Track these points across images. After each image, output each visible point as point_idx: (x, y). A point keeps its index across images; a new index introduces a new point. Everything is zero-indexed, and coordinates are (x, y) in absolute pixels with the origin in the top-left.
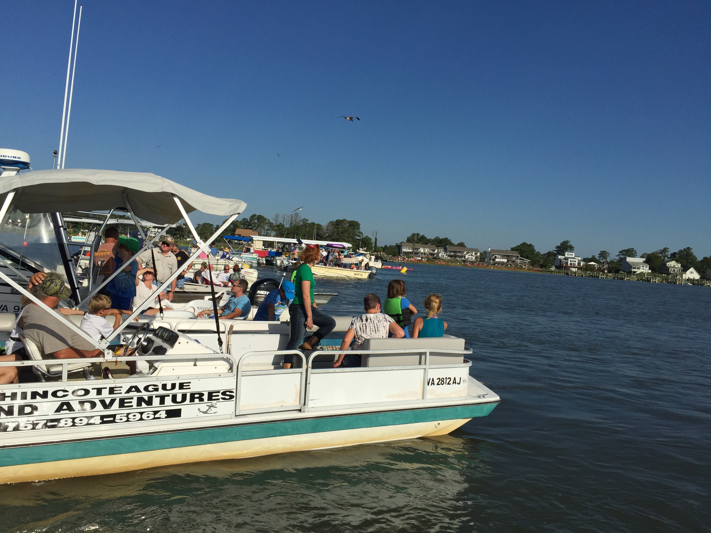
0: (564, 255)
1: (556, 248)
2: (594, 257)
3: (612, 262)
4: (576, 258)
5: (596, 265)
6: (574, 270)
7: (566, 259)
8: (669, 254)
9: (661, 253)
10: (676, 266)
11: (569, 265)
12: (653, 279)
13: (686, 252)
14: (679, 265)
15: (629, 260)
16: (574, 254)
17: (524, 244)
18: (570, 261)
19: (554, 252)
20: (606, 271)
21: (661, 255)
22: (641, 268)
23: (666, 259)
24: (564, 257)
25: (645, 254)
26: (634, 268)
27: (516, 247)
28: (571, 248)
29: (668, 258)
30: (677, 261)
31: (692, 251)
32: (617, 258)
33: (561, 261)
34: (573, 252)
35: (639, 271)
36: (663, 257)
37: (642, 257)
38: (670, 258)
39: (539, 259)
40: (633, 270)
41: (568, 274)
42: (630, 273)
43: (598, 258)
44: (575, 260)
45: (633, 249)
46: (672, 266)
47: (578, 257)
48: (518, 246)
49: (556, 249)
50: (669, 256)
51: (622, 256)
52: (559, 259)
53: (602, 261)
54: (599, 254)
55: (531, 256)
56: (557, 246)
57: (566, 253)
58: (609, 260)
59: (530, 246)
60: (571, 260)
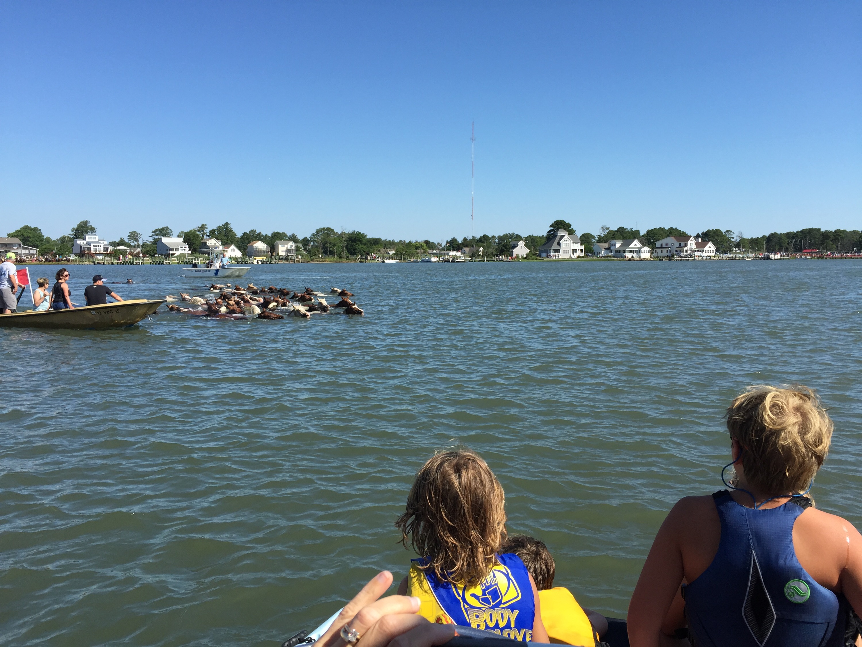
0: (85, 239)
1: (72, 231)
2: (122, 239)
3: (144, 245)
4: (100, 242)
5: (127, 249)
6: (100, 257)
7: (89, 244)
8: (207, 231)
9: (199, 231)
10: (217, 244)
11: (93, 252)
12: (195, 260)
13: (225, 228)
14: (220, 243)
15: (165, 240)
16: (97, 237)
17: (26, 228)
18: (94, 246)
19: (70, 236)
20: (141, 255)
21: (199, 233)
22: (180, 248)
23: (205, 236)
24: (85, 242)
25: (182, 232)
26: (172, 249)
27: (16, 232)
28: (93, 230)
30: (217, 239)
31: (231, 226)
32: (151, 239)
33: (81, 247)
34: (95, 235)
35: (177, 253)
36: (201, 236)
37: (179, 236)
38: (208, 236)
39: (51, 247)
40: (171, 252)
41: (94, 263)
42: (168, 255)
43: (127, 241)
44: (99, 245)
45: (167, 227)
46: (213, 244)
47: (103, 240)
48: (18, 231)
49: (73, 233)
50: (208, 234)
51: (156, 237)
52: (78, 244)
53: (132, 244)
54: (129, 236)
55: (39, 243)
56: (74, 228)
57: (87, 237)
58: (141, 243)
59: (36, 229)
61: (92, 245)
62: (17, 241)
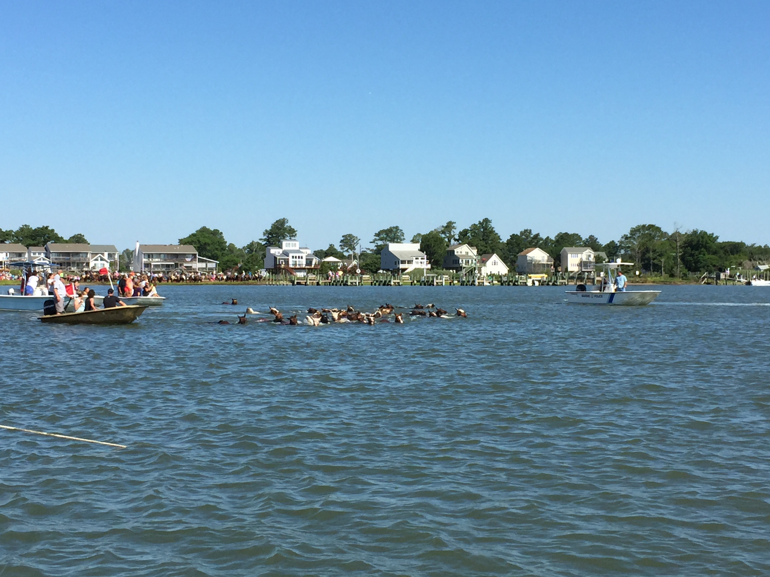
0: (280, 247)
1: (264, 234)
2: (331, 246)
3: (363, 255)
4: (301, 250)
5: (338, 262)
6: (300, 274)
7: (286, 253)
8: (456, 232)
9: (443, 232)
10: (470, 254)
11: (291, 266)
12: (437, 279)
13: (483, 227)
14: (475, 251)
15: (393, 248)
16: (297, 243)
17: (204, 230)
18: (293, 257)
19: (260, 242)
20: (358, 271)
21: (443, 236)
22: (415, 260)
23: (452, 241)
24: (281, 251)
25: (419, 234)
26: (403, 262)
27: (190, 236)
28: (292, 233)
29: (455, 240)
30: (471, 245)
31: (493, 224)
32: (373, 247)
33: (275, 258)
34: (295, 240)
35: (410, 268)
36: (446, 240)
37: (413, 241)
38: (457, 240)
39: (235, 258)
40: (402, 266)
41: (293, 282)
42: (396, 272)
43: (339, 249)
44: (300, 255)
45: (397, 228)
46: (464, 253)
47: (306, 248)
48: (193, 235)
49: (265, 237)
50: (457, 237)
51: (380, 243)
52: (272, 254)
53: (346, 254)
54: (342, 241)
55: (219, 253)
56: (266, 231)
57: (284, 243)
58: (358, 251)
59: (216, 233)
60: (294, 255)
61: (291, 255)
62: (192, 250)
